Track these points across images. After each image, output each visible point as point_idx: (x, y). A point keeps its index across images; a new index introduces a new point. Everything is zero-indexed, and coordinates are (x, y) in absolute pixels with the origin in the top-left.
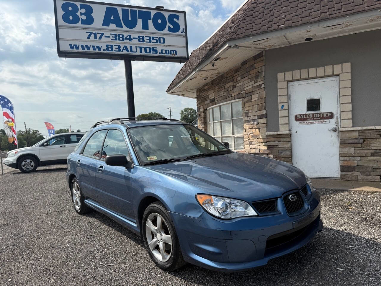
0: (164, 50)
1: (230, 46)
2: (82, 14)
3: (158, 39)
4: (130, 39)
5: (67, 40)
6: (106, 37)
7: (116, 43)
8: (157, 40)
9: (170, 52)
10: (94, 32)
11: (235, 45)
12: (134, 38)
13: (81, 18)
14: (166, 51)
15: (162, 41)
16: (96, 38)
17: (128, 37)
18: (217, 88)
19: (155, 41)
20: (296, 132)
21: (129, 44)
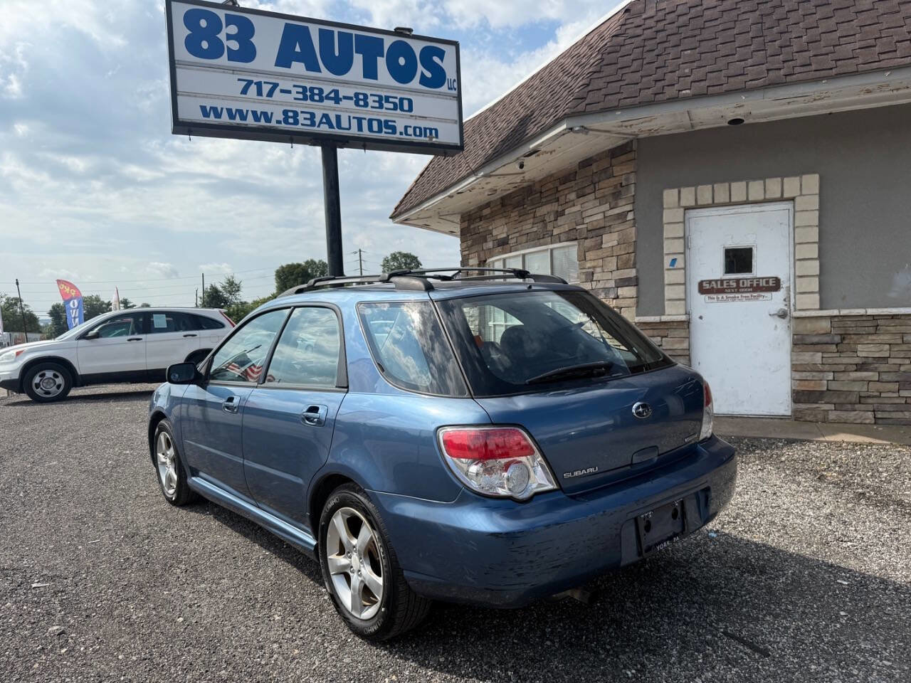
0: (411, 127)
1: (571, 129)
2: (229, 37)
3: (397, 101)
4: (337, 100)
5: (195, 95)
6: (282, 91)
7: (306, 107)
8: (395, 104)
9: (423, 131)
10: (256, 80)
11: (583, 127)
12: (345, 98)
13: (228, 47)
14: (415, 128)
15: (406, 107)
16: (260, 93)
17: (332, 95)
18: (516, 213)
19: (391, 106)
20: (701, 318)
21: (335, 110)
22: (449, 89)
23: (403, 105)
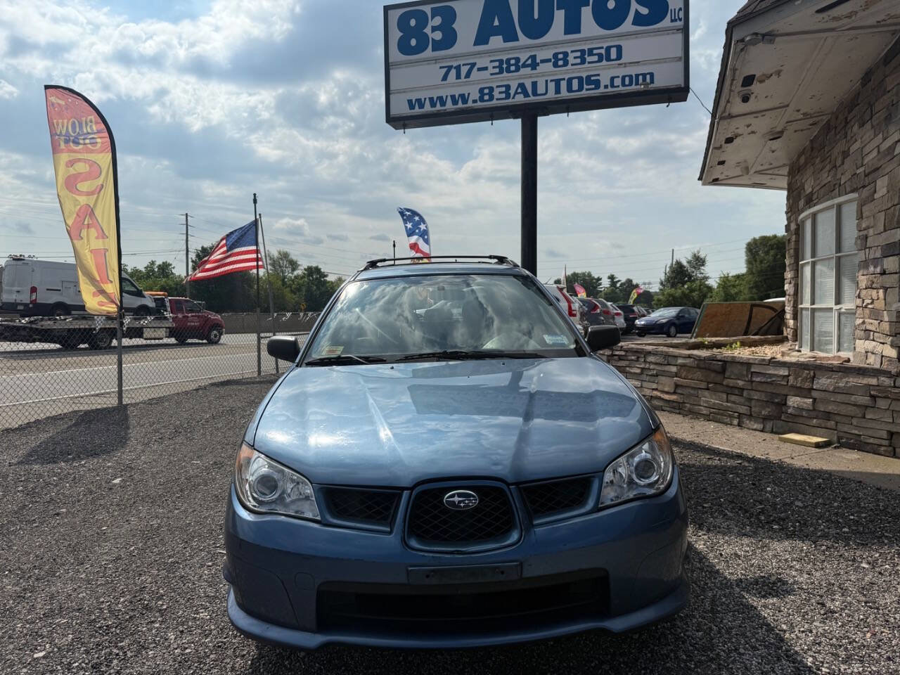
0: (618, 77)
1: (743, 42)
2: (434, 29)
3: (603, 51)
4: (534, 65)
5: (404, 91)
6: (479, 69)
7: (502, 81)
8: (600, 55)
9: (633, 79)
10: (455, 64)
12: (543, 61)
13: (432, 39)
14: (624, 78)
15: (613, 55)
16: (458, 77)
17: (529, 62)
18: (819, 159)
19: (596, 58)
21: (531, 77)
22: (672, 21)
23: (611, 55)
